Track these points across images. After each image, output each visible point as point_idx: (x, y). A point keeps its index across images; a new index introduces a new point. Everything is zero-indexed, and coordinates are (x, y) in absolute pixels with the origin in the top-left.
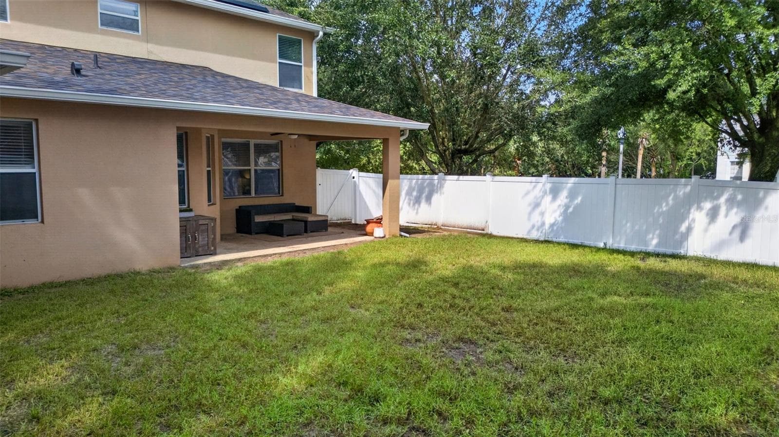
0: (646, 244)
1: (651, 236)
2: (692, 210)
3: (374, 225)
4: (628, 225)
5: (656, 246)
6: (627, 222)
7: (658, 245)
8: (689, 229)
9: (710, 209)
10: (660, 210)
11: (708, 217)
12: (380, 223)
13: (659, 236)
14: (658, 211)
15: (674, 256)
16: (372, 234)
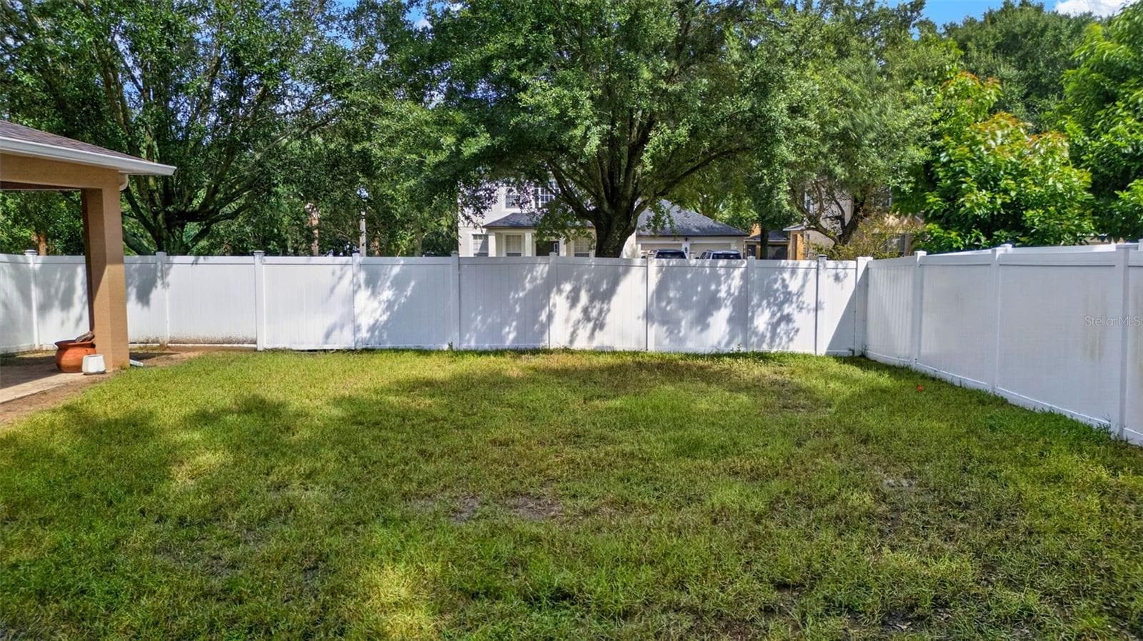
0: (502, 339)
1: (507, 329)
2: (552, 295)
3: (77, 350)
4: (479, 318)
5: (514, 341)
6: (476, 315)
7: (515, 339)
8: (550, 317)
9: (570, 292)
10: (516, 296)
11: (569, 301)
12: (93, 346)
13: (517, 328)
14: (514, 297)
15: (535, 352)
16: (78, 368)
